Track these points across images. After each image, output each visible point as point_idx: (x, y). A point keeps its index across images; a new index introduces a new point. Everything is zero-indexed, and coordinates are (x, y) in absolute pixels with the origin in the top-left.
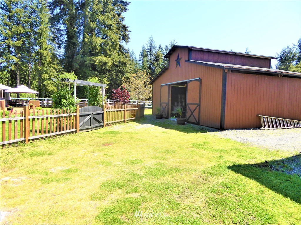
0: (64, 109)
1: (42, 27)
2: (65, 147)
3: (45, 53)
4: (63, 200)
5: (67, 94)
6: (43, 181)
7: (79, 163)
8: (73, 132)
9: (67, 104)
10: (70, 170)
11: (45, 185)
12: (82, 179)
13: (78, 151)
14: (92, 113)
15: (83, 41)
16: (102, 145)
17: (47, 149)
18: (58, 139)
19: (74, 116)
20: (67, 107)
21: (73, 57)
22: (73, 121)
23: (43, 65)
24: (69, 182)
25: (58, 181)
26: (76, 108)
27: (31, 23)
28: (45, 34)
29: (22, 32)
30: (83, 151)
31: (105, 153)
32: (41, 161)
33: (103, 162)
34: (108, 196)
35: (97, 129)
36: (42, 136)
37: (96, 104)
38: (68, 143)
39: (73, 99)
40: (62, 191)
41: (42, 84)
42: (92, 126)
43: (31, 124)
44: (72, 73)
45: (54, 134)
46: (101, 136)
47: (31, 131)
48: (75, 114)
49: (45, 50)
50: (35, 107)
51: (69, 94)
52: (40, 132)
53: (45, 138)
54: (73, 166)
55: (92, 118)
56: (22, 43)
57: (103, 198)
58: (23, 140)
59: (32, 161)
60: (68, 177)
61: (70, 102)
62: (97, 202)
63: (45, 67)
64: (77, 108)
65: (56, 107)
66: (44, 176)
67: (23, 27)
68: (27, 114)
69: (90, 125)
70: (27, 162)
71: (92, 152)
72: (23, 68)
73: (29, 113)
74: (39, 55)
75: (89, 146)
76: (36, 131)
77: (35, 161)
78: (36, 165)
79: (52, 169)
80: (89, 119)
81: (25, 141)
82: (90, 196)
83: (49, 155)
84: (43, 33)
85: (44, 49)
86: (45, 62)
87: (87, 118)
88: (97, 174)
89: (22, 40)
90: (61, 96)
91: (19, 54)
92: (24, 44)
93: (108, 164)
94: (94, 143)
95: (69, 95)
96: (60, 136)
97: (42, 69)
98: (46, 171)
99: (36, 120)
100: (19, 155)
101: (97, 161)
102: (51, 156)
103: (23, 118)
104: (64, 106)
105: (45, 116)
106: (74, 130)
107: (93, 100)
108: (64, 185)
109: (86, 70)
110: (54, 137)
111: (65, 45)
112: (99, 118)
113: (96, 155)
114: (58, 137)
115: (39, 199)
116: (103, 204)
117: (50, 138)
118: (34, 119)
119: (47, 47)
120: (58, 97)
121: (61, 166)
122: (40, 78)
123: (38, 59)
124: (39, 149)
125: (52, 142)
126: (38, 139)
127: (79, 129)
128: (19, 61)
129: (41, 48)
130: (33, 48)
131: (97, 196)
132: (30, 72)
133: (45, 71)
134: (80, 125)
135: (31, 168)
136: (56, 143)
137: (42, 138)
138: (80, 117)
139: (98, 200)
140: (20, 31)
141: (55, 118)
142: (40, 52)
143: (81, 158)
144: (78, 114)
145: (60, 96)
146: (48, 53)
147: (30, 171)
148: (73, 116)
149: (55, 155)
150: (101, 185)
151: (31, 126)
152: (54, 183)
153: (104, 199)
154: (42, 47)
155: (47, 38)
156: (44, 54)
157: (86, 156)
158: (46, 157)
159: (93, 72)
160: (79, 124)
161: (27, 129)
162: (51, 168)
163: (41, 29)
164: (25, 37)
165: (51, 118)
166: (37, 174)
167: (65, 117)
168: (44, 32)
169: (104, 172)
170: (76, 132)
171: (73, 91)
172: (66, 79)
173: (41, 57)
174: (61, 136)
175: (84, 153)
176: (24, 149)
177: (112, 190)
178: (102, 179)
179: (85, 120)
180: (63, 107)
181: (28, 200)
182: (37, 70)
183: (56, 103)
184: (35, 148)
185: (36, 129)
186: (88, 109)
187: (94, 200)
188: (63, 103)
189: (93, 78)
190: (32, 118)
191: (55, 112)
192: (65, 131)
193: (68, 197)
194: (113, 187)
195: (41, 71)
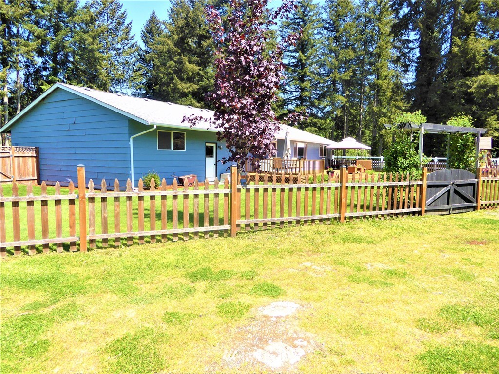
0: (401, 173)
1: (381, 43)
2: (396, 236)
3: (385, 84)
4: (372, 313)
5: (407, 149)
6: (351, 279)
7: (412, 264)
8: (414, 213)
9: (406, 165)
10: (394, 272)
11: (352, 285)
12: (410, 291)
13: (416, 245)
14: (453, 183)
15: (450, 52)
16: (463, 242)
17: (368, 234)
18: (388, 221)
19: (418, 185)
20: (407, 170)
21: (429, 84)
22: (415, 194)
23: (381, 105)
24: (388, 289)
25: (372, 284)
26: (421, 173)
27: (364, 41)
28: (385, 53)
29: (352, 57)
30: (425, 246)
31: (466, 257)
32: (356, 250)
33: (457, 272)
34: (449, 331)
35: (462, 213)
36: (364, 213)
37: (461, 167)
38: (403, 230)
39: (417, 157)
40: (373, 299)
41: (379, 134)
42: (451, 206)
43: (349, 195)
44: (417, 113)
45: (382, 213)
46: (466, 226)
47: (349, 205)
48: (419, 182)
49: (385, 79)
50: (365, 170)
51: (410, 148)
52: (362, 207)
53: (368, 218)
54: (401, 266)
55: (452, 192)
56: (352, 74)
57: (439, 330)
58: (337, 216)
59: (344, 248)
60: (389, 281)
61: (411, 162)
62: (426, 333)
63: (383, 106)
64: (423, 173)
65: (388, 171)
66: (354, 272)
67: (354, 49)
68: (344, 180)
69: (448, 204)
70: (337, 247)
71: (440, 251)
72: (352, 111)
73: (347, 177)
74: (375, 89)
75: (437, 239)
76: (356, 206)
77: (348, 249)
78: (348, 254)
79: (368, 265)
80: (447, 194)
81: (339, 218)
82: (416, 320)
83: (369, 243)
84: (382, 53)
85: (383, 78)
86: (383, 99)
87: (441, 191)
88: (441, 289)
89: (351, 69)
90: (398, 152)
91: (347, 92)
92: (355, 74)
93: (468, 278)
94: (449, 236)
95: (411, 151)
96: (392, 217)
97: (380, 110)
98: (359, 265)
99: (356, 188)
100: (329, 236)
101: (445, 267)
102: (371, 246)
103: (338, 185)
104: (402, 168)
105: (369, 184)
106: (417, 209)
107: (457, 159)
108: (380, 292)
109: (454, 104)
110: (382, 218)
111: (416, 65)
112: (467, 192)
113: (447, 256)
114: (388, 218)
115: (340, 301)
116: (437, 340)
117: (376, 219)
118: (353, 188)
119: (388, 74)
120: (393, 154)
121: (382, 262)
122: (375, 125)
123: (374, 94)
124: (357, 233)
125: (378, 224)
126: (357, 217)
127: (424, 208)
128: (347, 102)
129: (378, 77)
130: (367, 79)
131: (428, 323)
132: (361, 117)
133: (384, 112)
134: (428, 202)
135: (340, 257)
136: (383, 226)
137: (364, 217)
138: (429, 189)
139: (428, 330)
140: (350, 56)
141: (384, 187)
142: (377, 84)
143: (417, 258)
144: (425, 183)
145: (396, 151)
146: (389, 83)
147: (338, 260)
148: (415, 186)
149: (378, 245)
150: (441, 308)
151: (349, 198)
152: (366, 285)
153: (440, 332)
154: (380, 76)
155: (388, 59)
156: (383, 86)
157: (427, 256)
158: (364, 245)
159: (467, 106)
160: (427, 200)
161: (343, 201)
162: (367, 263)
163: (379, 47)
164: (356, 65)
165: (378, 187)
166: (346, 267)
167: (402, 186)
168: (384, 50)
169: (455, 289)
170: (420, 213)
171: (418, 144)
172: (406, 123)
173: (378, 92)
174: (394, 217)
175: (425, 249)
176: (337, 230)
177: (461, 323)
178: (446, 300)
179: (437, 194)
180: (400, 170)
181: (326, 298)
182: (371, 113)
183: (389, 163)
184: (351, 231)
185: (356, 203)
186: (446, 176)
187: (421, 329)
188: (399, 164)
189: (457, 119)
190: (351, 186)
191: (385, 177)
192: (400, 211)
193: (381, 311)
194: (465, 318)
195: (377, 114)
